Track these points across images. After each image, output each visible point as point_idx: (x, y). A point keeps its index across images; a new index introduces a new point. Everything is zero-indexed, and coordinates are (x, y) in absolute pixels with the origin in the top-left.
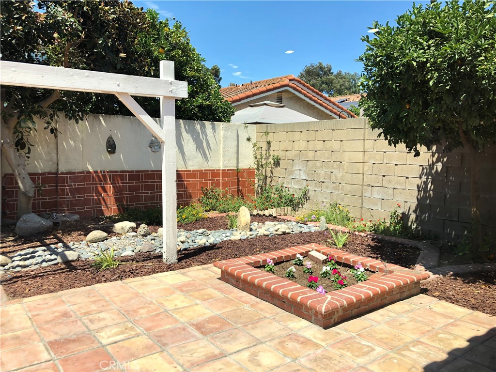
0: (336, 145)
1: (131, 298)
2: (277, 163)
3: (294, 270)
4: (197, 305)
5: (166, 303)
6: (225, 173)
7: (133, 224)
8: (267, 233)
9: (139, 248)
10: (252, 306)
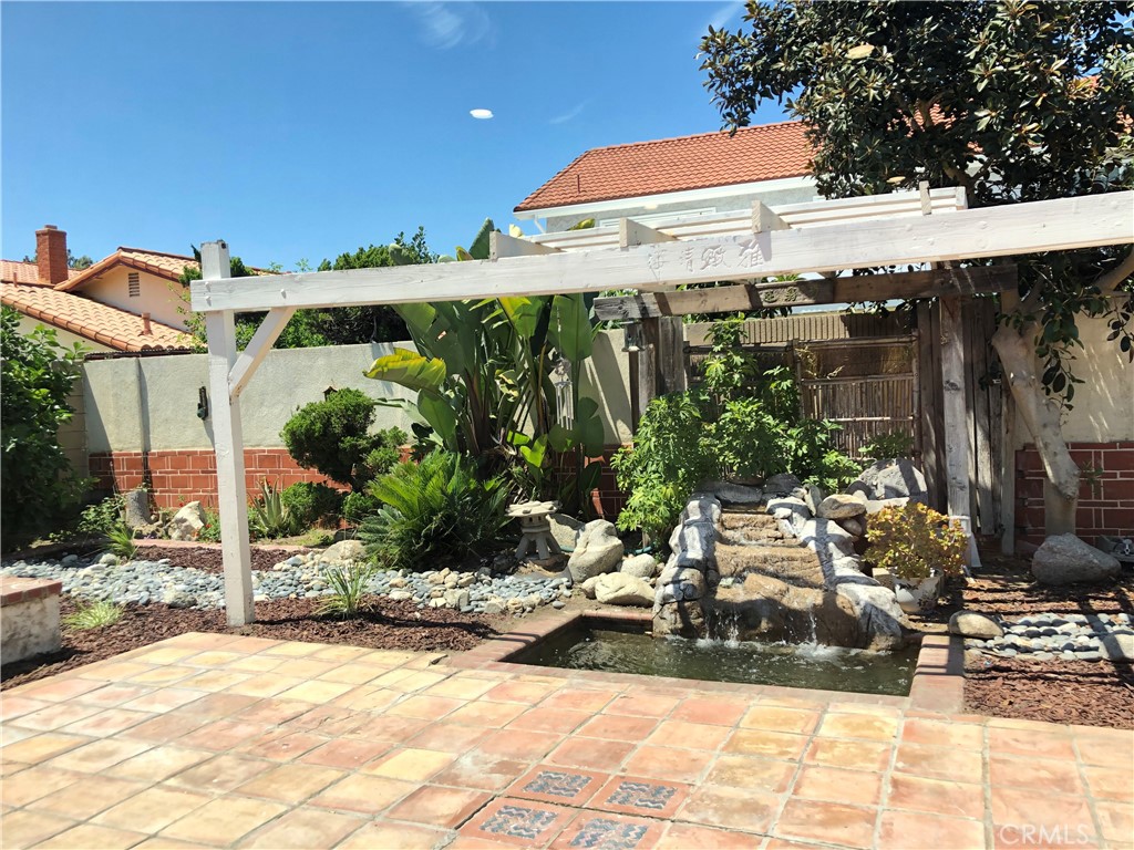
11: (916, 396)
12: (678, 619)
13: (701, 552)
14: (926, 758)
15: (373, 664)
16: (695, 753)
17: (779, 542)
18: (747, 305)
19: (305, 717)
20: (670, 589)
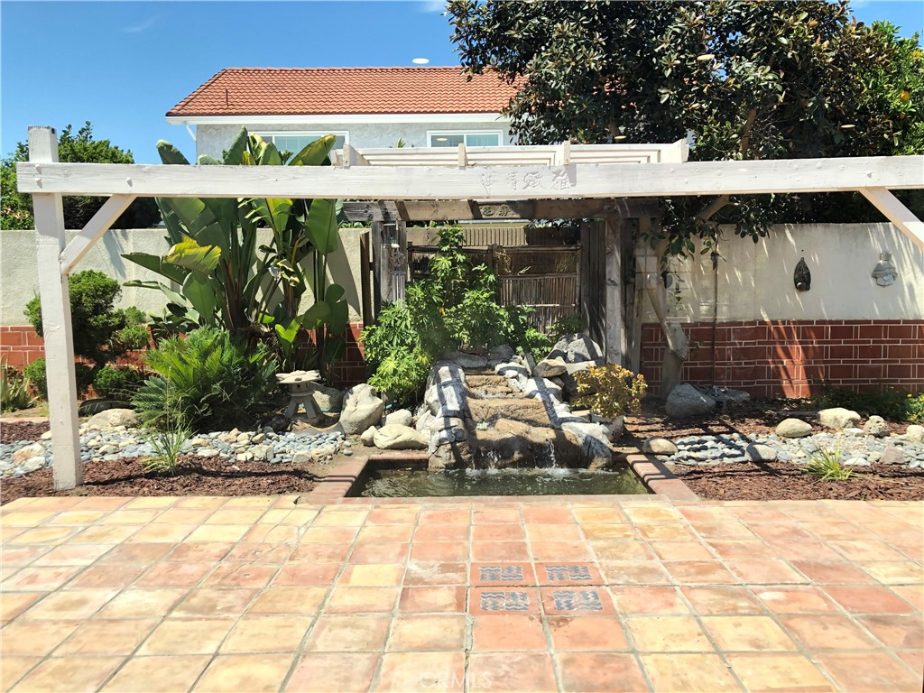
11: (578, 289)
12: (452, 456)
13: (458, 405)
17: (510, 395)
18: (469, 216)
20: (444, 434)
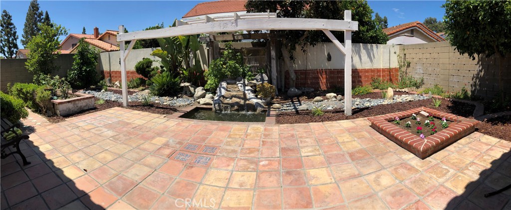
0: (436, 55)
1: (324, 133)
2: (409, 65)
3: (410, 123)
4: (354, 141)
5: (339, 138)
6: (384, 70)
7: (335, 95)
8: (402, 101)
9: (336, 106)
10: (384, 144)
11: (266, 60)
14: (269, 135)
15: (152, 117)
16: (221, 139)
18: (232, 39)
19: (137, 128)
